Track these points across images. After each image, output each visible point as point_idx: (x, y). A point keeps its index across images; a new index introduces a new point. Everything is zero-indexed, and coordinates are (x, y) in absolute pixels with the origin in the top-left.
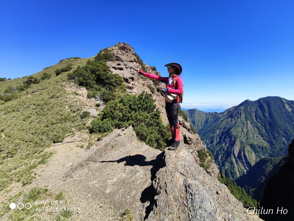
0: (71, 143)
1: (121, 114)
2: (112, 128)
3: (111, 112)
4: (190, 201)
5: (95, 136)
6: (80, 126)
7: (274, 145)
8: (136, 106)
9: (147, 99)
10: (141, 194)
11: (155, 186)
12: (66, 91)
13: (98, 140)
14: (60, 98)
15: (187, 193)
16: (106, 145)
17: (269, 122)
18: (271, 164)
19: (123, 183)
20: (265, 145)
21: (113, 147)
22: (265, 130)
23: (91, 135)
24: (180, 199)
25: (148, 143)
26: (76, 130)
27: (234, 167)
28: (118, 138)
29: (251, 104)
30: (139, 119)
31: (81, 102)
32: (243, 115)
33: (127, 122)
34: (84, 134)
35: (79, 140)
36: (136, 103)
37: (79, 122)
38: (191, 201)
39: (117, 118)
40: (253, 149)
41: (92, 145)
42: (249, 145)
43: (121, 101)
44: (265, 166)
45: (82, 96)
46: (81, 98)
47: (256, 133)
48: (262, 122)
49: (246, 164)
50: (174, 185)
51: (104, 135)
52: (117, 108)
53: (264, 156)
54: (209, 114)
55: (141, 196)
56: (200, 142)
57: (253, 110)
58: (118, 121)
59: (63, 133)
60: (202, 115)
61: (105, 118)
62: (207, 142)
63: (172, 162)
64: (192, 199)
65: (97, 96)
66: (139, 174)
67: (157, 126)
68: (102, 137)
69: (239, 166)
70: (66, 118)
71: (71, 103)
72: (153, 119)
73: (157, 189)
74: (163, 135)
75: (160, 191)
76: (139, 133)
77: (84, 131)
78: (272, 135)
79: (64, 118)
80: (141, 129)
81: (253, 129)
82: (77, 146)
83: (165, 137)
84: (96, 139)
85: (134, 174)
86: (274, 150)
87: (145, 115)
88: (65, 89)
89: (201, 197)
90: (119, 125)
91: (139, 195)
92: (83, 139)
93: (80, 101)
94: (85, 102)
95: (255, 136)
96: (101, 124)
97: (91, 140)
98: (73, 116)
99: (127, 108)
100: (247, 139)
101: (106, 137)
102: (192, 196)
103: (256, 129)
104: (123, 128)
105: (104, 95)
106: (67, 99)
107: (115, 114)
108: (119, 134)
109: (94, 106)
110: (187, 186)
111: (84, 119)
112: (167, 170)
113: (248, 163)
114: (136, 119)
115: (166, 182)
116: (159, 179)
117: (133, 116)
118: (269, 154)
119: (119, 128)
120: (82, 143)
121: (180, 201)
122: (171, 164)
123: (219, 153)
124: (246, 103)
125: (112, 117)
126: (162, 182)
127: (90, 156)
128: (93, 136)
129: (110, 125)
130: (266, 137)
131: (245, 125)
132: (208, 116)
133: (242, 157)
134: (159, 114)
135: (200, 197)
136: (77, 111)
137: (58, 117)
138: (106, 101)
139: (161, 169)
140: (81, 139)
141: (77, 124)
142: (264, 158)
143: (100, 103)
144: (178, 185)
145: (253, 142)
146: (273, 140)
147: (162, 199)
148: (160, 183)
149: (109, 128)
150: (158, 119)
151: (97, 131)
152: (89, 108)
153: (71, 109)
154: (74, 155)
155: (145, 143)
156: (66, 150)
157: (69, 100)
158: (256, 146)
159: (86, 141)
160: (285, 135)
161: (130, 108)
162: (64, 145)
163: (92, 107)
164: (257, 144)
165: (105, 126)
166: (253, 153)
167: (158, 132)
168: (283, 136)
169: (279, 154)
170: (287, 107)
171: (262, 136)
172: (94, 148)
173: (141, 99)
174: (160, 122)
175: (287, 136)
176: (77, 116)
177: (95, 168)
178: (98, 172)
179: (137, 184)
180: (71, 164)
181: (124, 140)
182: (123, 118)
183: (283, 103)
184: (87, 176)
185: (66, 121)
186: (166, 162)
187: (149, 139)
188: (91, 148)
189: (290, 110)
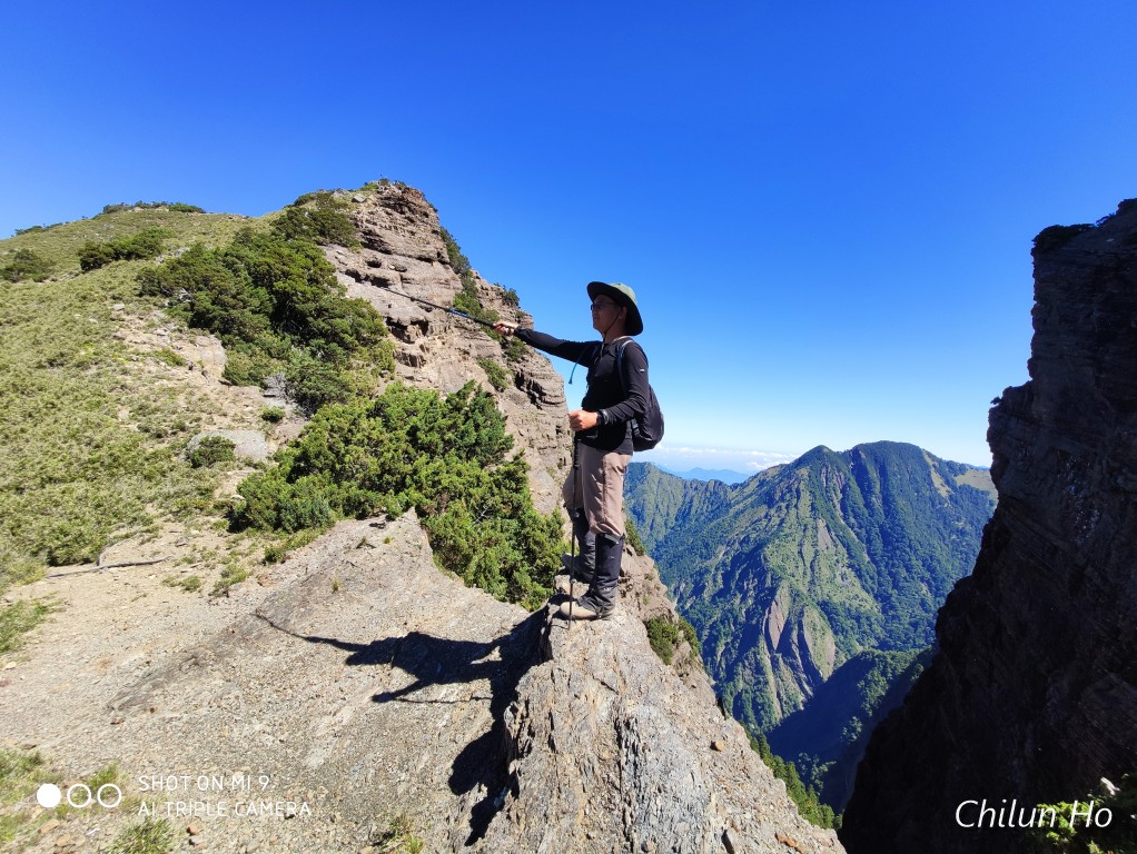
0: (140, 569)
1: (373, 464)
2: (331, 513)
3: (332, 448)
4: (628, 771)
5: (253, 545)
6: (186, 499)
7: (892, 608)
8: (435, 437)
9: (482, 411)
10: (452, 762)
11: (513, 726)
12: (126, 343)
13: (271, 558)
14: (93, 370)
15: (620, 747)
16: (309, 582)
17: (881, 527)
18: (884, 674)
19: (382, 725)
20: (868, 607)
21: (336, 589)
22: (869, 554)
23: (233, 536)
24: (597, 766)
25: (475, 581)
26: (163, 514)
27: (766, 683)
28: (360, 557)
29: (832, 464)
30: (446, 488)
31: (194, 398)
32: (806, 499)
33: (397, 493)
34: (204, 533)
35: (179, 557)
36: (436, 424)
37: (181, 480)
38: (632, 773)
39: (353, 475)
40: (830, 619)
41: (240, 580)
42: (818, 604)
43: (376, 412)
44: (862, 683)
45: (197, 373)
46: (194, 377)
47: (840, 565)
48: (860, 527)
49: (805, 672)
50: (578, 720)
51: (297, 540)
52: (359, 436)
53: (863, 645)
54: (696, 485)
55: (451, 772)
56: (658, 589)
57: (837, 483)
58: (360, 488)
60: (669, 488)
61: (304, 472)
62: (681, 589)
63: (575, 645)
64: (635, 764)
65: (270, 381)
66: (443, 692)
67: (510, 517)
68: (289, 547)
69: (783, 681)
70: (114, 461)
71: (147, 398)
72: (500, 489)
73: (518, 736)
74: (533, 552)
75: (530, 744)
76: (441, 539)
77: (201, 519)
78: (890, 574)
79: (108, 461)
80: (453, 527)
81: (832, 550)
82: (166, 582)
83: (538, 561)
84: (261, 554)
86: (894, 626)
87: (472, 473)
88: (118, 334)
89: (664, 756)
90: (360, 503)
91: (446, 768)
92: (198, 556)
93: (192, 394)
94: (213, 396)
95: (837, 574)
96: (284, 495)
97: (237, 560)
98: (155, 455)
99: (398, 440)
100: (812, 582)
101: (306, 549)
102: (636, 754)
103: (843, 551)
104: (377, 515)
105: (304, 378)
106: (128, 377)
107: (346, 459)
108: (364, 540)
109: (254, 420)
110: (622, 725)
111: (204, 470)
112: (556, 672)
113: (811, 670)
114: (433, 487)
115: (550, 714)
116: (527, 703)
117: (423, 473)
118: (877, 639)
119: (361, 517)
120: (190, 572)
121: (598, 772)
122: (570, 652)
123: (719, 631)
124: (817, 456)
125: (333, 469)
126: (536, 712)
127: (234, 625)
128: (246, 544)
129: (326, 502)
130: (872, 578)
131: (809, 533)
132: (692, 493)
133: (794, 647)
134: (525, 472)
135: (662, 758)
136: (174, 433)
137: (75, 450)
138: (309, 403)
139: (534, 670)
140: (186, 551)
141: (172, 491)
142: (864, 654)
143: (283, 408)
144: (591, 722)
145: (831, 594)
146: (890, 592)
147: (536, 768)
148: (531, 715)
149: (321, 513)
150: (517, 491)
151: (267, 521)
152: (233, 424)
153: (143, 424)
154: (156, 619)
155: (461, 581)
156: (112, 599)
157: (138, 382)
158: (840, 609)
159: (211, 561)
160: (927, 575)
161: (410, 442)
162: (106, 574)
163: (246, 424)
164: (843, 604)
165: (303, 504)
166: (830, 633)
167: (513, 542)
168: (922, 580)
169: (908, 639)
170: (937, 480)
171: (860, 576)
172: (251, 593)
173: (457, 409)
174: (524, 504)
175: (934, 579)
176: (169, 456)
177: (257, 672)
178: (269, 689)
179: (436, 729)
180: (142, 655)
181: (382, 562)
182: (380, 477)
183: (925, 467)
184: (223, 704)
185: (115, 470)
186: (553, 646)
187: (479, 566)
188: (238, 591)
189: (944, 491)
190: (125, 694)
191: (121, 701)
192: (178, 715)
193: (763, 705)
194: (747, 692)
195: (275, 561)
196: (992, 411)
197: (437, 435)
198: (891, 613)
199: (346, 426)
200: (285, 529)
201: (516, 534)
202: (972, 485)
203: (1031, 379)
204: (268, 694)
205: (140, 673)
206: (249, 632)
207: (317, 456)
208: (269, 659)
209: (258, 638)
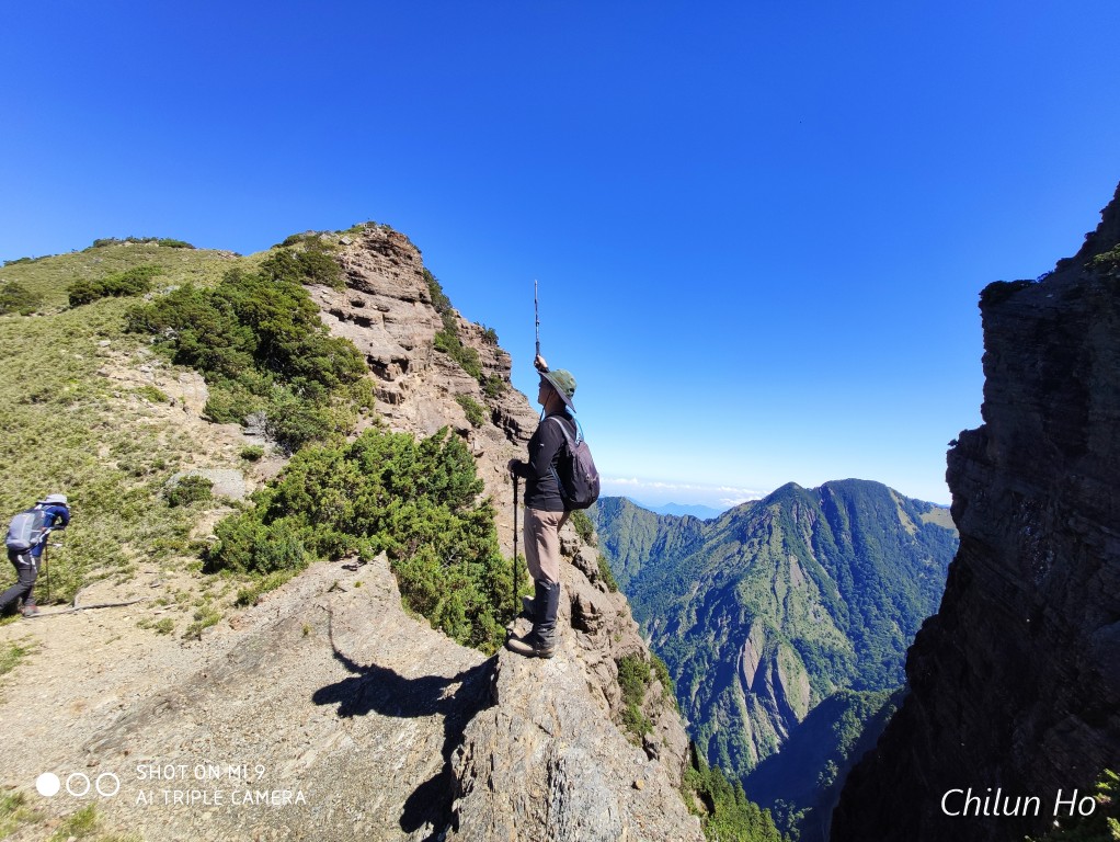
0: (115, 610)
1: (348, 506)
2: (305, 554)
3: (307, 490)
4: (554, 807)
5: (227, 586)
6: (162, 540)
7: (865, 646)
8: (408, 481)
9: (455, 455)
10: (404, 803)
11: (459, 767)
12: (110, 379)
13: (243, 601)
14: (76, 406)
15: (550, 786)
16: (280, 626)
17: (851, 564)
18: (858, 715)
19: (342, 768)
20: (841, 645)
21: (306, 633)
22: (840, 591)
23: (207, 577)
24: (528, 803)
25: (441, 623)
26: (138, 555)
27: (742, 724)
28: (331, 600)
29: (802, 500)
30: (417, 533)
31: (175, 436)
32: (778, 535)
33: (369, 535)
34: (179, 574)
35: (153, 599)
36: (410, 469)
37: (157, 521)
38: (557, 809)
39: (329, 516)
40: (804, 658)
41: (213, 623)
42: (791, 641)
43: (352, 455)
44: (837, 724)
45: (178, 409)
46: (175, 414)
47: (813, 602)
48: (831, 564)
49: (780, 713)
50: (515, 762)
51: (271, 582)
52: (336, 478)
53: (837, 685)
54: (671, 521)
55: (403, 812)
56: (630, 626)
57: (807, 520)
58: (334, 530)
59: (76, 563)
60: (644, 523)
61: (280, 513)
62: (656, 626)
63: (519, 691)
64: (560, 801)
65: (251, 419)
66: (402, 735)
67: (478, 561)
68: (262, 588)
69: (758, 722)
70: (93, 499)
71: (128, 436)
72: (468, 534)
73: (462, 778)
74: (498, 595)
75: (472, 785)
76: (410, 583)
77: (176, 560)
78: (862, 611)
79: (86, 499)
80: (421, 570)
81: (805, 586)
82: (140, 624)
83: (503, 605)
84: (234, 597)
85: (386, 736)
86: (867, 665)
87: (442, 517)
88: (103, 371)
89: (586, 794)
90: (333, 545)
91: (398, 809)
92: (172, 598)
93: (172, 432)
94: (193, 434)
95: (810, 611)
96: (260, 537)
97: (210, 603)
98: (134, 494)
99: (373, 483)
100: (785, 619)
101: (279, 592)
102: (562, 792)
103: (815, 587)
104: (349, 557)
105: (285, 417)
106: (111, 414)
107: (323, 502)
108: (336, 584)
109: (233, 458)
110: (553, 766)
111: (182, 510)
112: (500, 717)
113: (786, 711)
114: (404, 531)
115: (491, 756)
116: (472, 745)
117: (396, 517)
118: (851, 678)
119: (335, 558)
120: (164, 614)
121: (528, 808)
122: (514, 698)
123: (693, 669)
124: (787, 493)
125: (308, 510)
126: (479, 754)
127: (207, 670)
128: (219, 585)
129: (301, 543)
130: (844, 616)
131: (781, 569)
132: (666, 528)
133: (769, 687)
134: (491, 518)
135: (584, 796)
136: (153, 472)
138: (289, 442)
139: (481, 714)
140: (160, 593)
141: (149, 531)
142: (839, 694)
143: (262, 446)
144: (527, 763)
145: (804, 631)
146: (862, 629)
147: (475, 805)
148: (475, 757)
149: (295, 555)
150: (484, 535)
151: (242, 563)
152: (210, 462)
153: (123, 462)
154: (129, 662)
155: (428, 623)
156: (87, 641)
157: (120, 419)
158: (813, 646)
159: (184, 604)
160: (898, 613)
161: (385, 485)
162: (81, 616)
163: (225, 463)
164: (816, 642)
165: (278, 546)
166: (804, 672)
167: (478, 585)
168: (893, 618)
169: (881, 679)
170: (904, 518)
171: (832, 614)
172: (223, 637)
173: (431, 453)
174: (491, 548)
175: (905, 617)
176: (147, 495)
177: (227, 716)
178: (238, 733)
179: (392, 771)
180: (115, 698)
181: (352, 606)
182: (354, 520)
183: (892, 504)
184: (194, 747)
185: (93, 508)
186: (500, 692)
187: (446, 608)
188: (210, 635)
189: (910, 529)
190: (101, 738)
191: (97, 744)
192: (150, 758)
193: (738, 748)
194: (722, 734)
195: (247, 604)
196: (950, 453)
197: (411, 480)
198: (864, 651)
199: (324, 470)
200: (258, 571)
201: (482, 577)
202: (938, 523)
203: (985, 423)
204: (237, 738)
205: (115, 718)
206: (221, 677)
207: (294, 498)
208: (238, 703)
209: (229, 682)
